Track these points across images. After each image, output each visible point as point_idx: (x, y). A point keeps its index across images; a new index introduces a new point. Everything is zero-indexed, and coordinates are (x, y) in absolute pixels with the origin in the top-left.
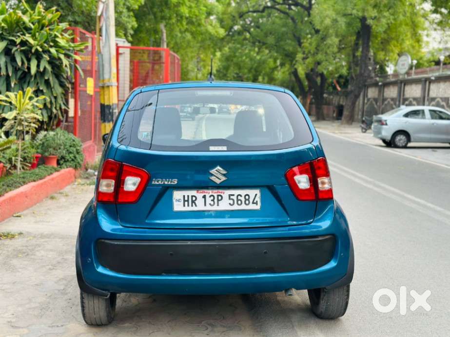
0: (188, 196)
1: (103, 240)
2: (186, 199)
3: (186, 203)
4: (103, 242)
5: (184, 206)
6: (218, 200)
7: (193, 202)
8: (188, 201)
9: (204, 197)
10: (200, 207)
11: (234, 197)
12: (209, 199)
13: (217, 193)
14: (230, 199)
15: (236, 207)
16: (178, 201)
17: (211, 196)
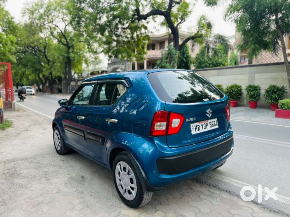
0: (196, 126)
1: (162, 158)
2: (196, 127)
3: (196, 129)
4: (163, 159)
5: (196, 131)
6: (207, 126)
7: (199, 128)
8: (197, 128)
9: (202, 125)
10: (202, 130)
11: (211, 123)
12: (204, 126)
13: (206, 122)
14: (210, 124)
15: (212, 128)
16: (193, 129)
17: (204, 124)
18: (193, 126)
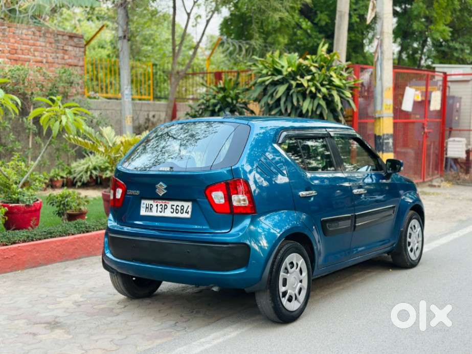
0: (149, 204)
2: (147, 206)
3: (147, 209)
5: (146, 211)
6: (165, 209)
7: (151, 209)
8: (149, 208)
9: (157, 205)
10: (154, 213)
11: (174, 207)
12: (159, 207)
13: (165, 203)
14: (172, 208)
15: (174, 215)
16: (143, 207)
17: (161, 205)
18: (144, 203)
